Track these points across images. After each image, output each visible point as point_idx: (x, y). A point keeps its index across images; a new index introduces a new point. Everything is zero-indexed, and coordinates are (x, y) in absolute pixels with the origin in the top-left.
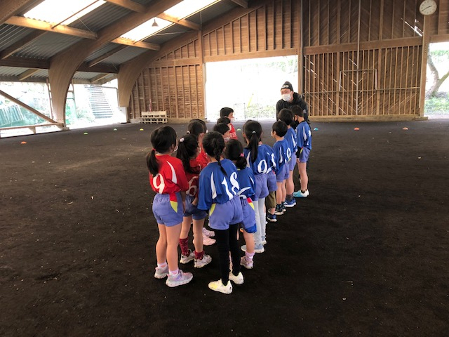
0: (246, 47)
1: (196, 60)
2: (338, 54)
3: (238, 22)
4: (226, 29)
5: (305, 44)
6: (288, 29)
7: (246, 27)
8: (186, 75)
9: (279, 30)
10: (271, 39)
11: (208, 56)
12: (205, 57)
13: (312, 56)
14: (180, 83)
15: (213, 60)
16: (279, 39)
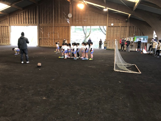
0: (23, 22)
1: (7, 25)
2: (48, 27)
3: (20, 14)
4: (17, 16)
5: (39, 23)
6: (35, 18)
7: (22, 16)
8: (4, 29)
9: (32, 18)
10: (30, 20)
11: (11, 24)
12: (10, 24)
13: (41, 27)
14: (3, 32)
15: (13, 25)
16: (32, 21)
